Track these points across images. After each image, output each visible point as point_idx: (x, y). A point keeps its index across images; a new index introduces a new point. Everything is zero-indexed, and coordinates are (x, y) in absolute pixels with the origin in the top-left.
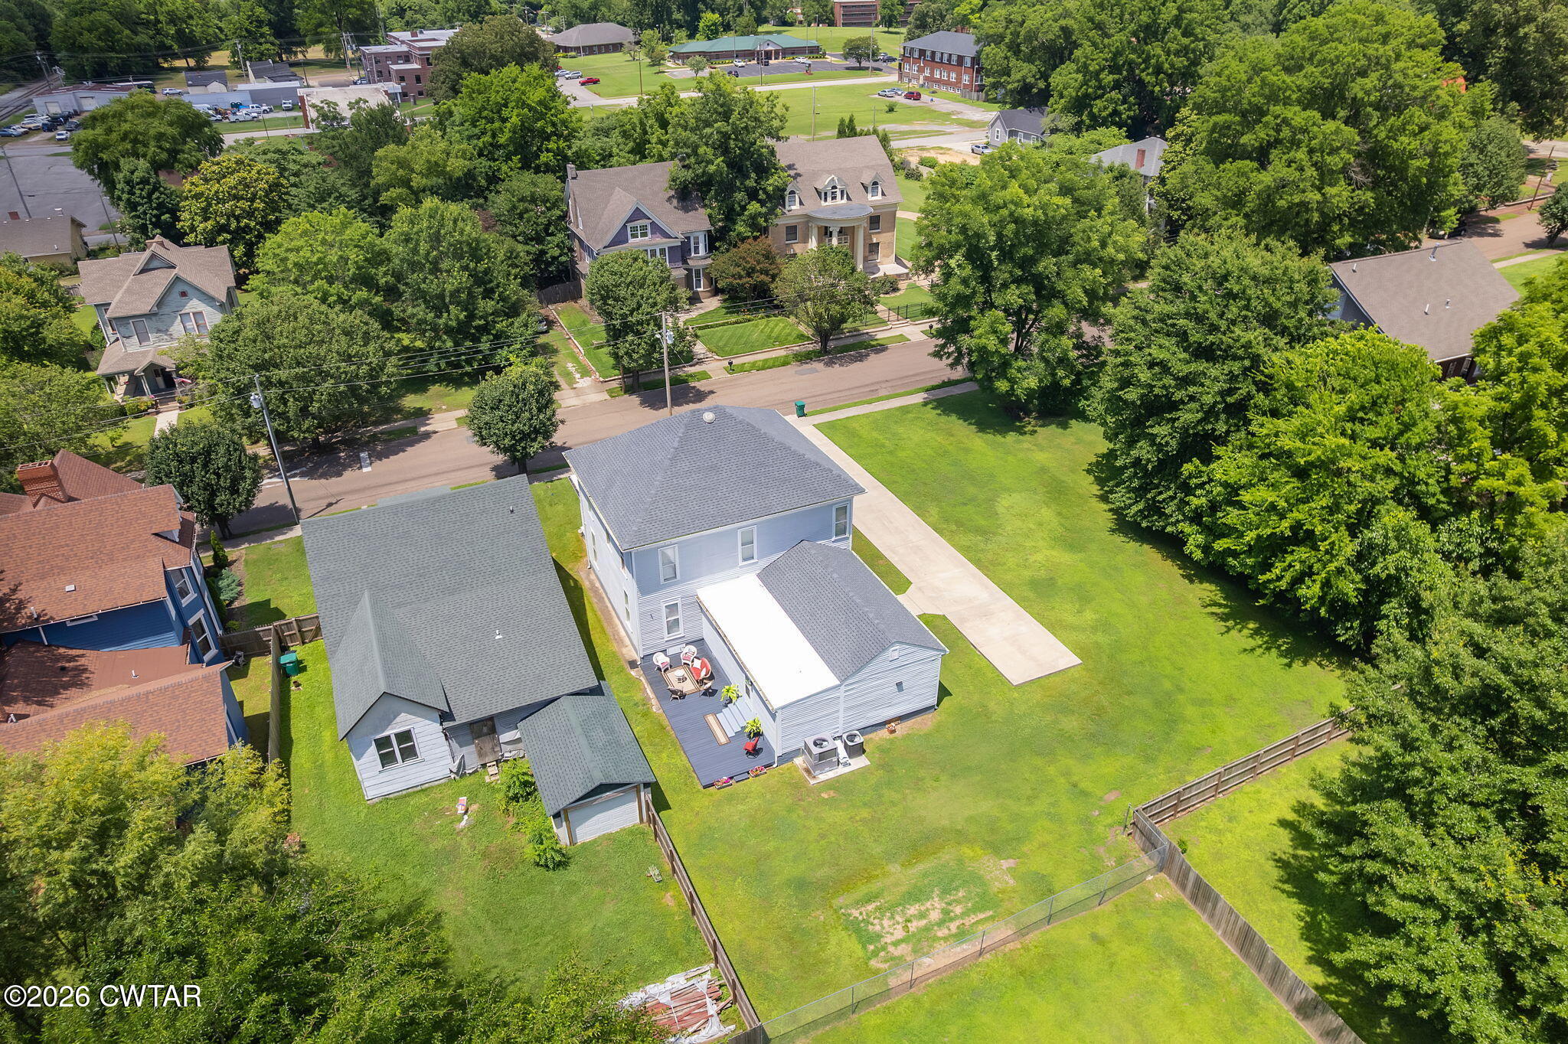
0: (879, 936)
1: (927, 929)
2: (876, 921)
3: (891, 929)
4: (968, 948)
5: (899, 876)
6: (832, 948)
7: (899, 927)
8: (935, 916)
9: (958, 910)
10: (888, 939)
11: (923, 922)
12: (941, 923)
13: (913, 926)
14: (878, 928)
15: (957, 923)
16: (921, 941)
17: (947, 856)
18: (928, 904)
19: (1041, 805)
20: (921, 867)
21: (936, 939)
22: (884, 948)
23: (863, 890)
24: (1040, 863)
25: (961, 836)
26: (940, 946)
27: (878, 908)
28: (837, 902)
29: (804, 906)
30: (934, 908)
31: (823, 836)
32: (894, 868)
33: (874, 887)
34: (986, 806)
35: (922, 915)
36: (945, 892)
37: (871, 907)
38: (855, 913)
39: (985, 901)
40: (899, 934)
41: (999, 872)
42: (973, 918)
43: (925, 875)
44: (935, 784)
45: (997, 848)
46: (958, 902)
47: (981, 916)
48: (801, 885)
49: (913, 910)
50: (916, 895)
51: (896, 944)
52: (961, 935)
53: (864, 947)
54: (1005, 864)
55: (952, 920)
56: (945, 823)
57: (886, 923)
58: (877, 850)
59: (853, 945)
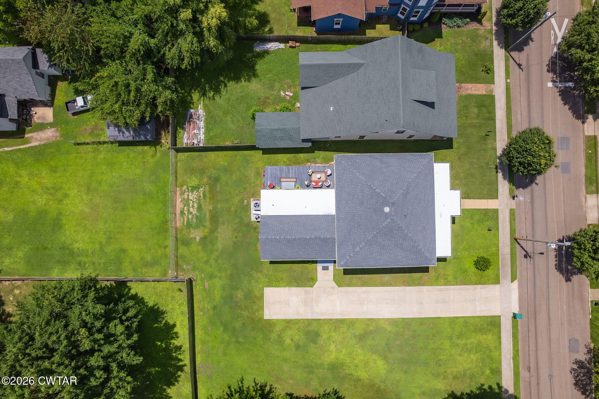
0: (192, 192)
1: (189, 205)
2: (197, 194)
3: (193, 196)
4: (178, 212)
5: (208, 207)
6: (194, 178)
7: (192, 199)
8: (191, 210)
9: (190, 217)
10: (190, 194)
11: (191, 205)
12: (188, 210)
13: (191, 202)
14: (195, 193)
15: (186, 214)
16: (186, 202)
17: (208, 224)
18: (195, 210)
19: (212, 262)
20: (208, 215)
21: (185, 206)
22: (188, 192)
23: (208, 195)
24: (194, 247)
25: (212, 231)
26: (182, 206)
27: (200, 196)
28: (207, 187)
29: (210, 177)
30: (194, 211)
31: (230, 193)
32: (211, 207)
33: (208, 200)
34: (219, 246)
35: (193, 206)
36: (197, 217)
37: (202, 194)
38: (201, 190)
39: (189, 225)
40: (190, 198)
41: (197, 235)
42: (186, 219)
43: (205, 214)
44: (234, 236)
45: (204, 239)
46: (192, 218)
47: (185, 221)
48: (217, 180)
49: (196, 205)
50: (200, 208)
51: (188, 195)
52: (182, 212)
53: (190, 187)
54: (198, 238)
55: (188, 213)
56: (219, 230)
57: (195, 196)
58: (219, 206)
59: (193, 184)
